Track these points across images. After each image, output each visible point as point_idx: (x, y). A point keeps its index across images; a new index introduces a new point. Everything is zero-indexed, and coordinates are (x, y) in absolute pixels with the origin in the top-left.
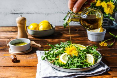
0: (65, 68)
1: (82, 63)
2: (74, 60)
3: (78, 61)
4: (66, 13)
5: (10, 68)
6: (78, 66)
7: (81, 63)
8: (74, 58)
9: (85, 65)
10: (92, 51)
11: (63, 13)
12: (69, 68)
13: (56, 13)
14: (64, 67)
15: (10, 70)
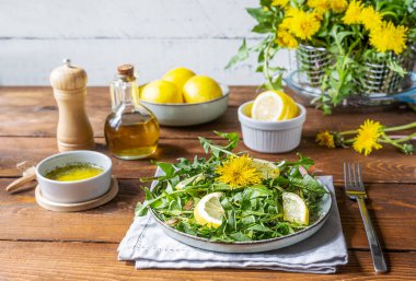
0: (217, 242)
1: (269, 225)
2: (245, 213)
3: (256, 216)
4: (237, 38)
5: (38, 247)
6: (258, 234)
7: (265, 224)
8: (243, 209)
9: (279, 230)
10: (300, 181)
11: (226, 38)
12: (230, 241)
13: (200, 38)
14: (214, 239)
15: (40, 253)
